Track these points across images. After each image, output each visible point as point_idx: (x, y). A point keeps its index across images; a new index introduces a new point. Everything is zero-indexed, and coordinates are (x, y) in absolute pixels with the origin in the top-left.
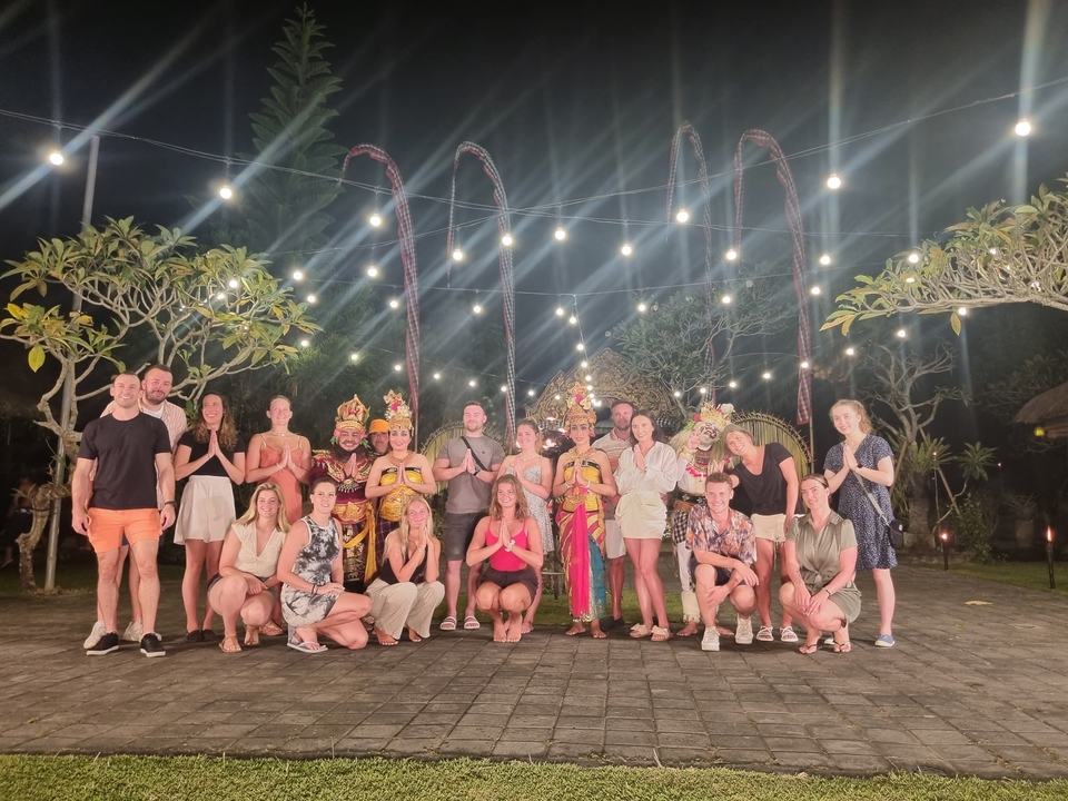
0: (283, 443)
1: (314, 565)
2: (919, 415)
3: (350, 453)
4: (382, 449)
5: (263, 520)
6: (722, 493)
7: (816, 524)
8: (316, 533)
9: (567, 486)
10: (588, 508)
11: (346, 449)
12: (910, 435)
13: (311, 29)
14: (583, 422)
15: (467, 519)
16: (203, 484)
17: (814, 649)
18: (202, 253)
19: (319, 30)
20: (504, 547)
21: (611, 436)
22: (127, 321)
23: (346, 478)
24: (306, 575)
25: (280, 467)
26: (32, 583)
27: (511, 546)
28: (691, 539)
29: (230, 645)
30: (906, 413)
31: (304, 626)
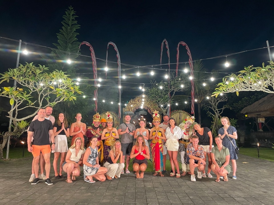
0: (80, 125)
1: (92, 160)
2: (219, 112)
3: (97, 128)
4: (104, 126)
5: (77, 147)
6: (196, 141)
7: (219, 149)
8: (93, 151)
9: (154, 137)
10: (159, 143)
11: (96, 127)
12: (217, 116)
13: (72, 13)
14: (158, 121)
15: (127, 145)
16: (60, 137)
17: (219, 181)
18: (52, 72)
19: (74, 13)
20: (140, 154)
21: (163, 123)
22: (32, 90)
23: (96, 134)
24: (90, 162)
25: (79, 132)
26: (3, 157)
27: (142, 154)
28: (188, 152)
29: (69, 181)
30: (216, 111)
31: (89, 176)
